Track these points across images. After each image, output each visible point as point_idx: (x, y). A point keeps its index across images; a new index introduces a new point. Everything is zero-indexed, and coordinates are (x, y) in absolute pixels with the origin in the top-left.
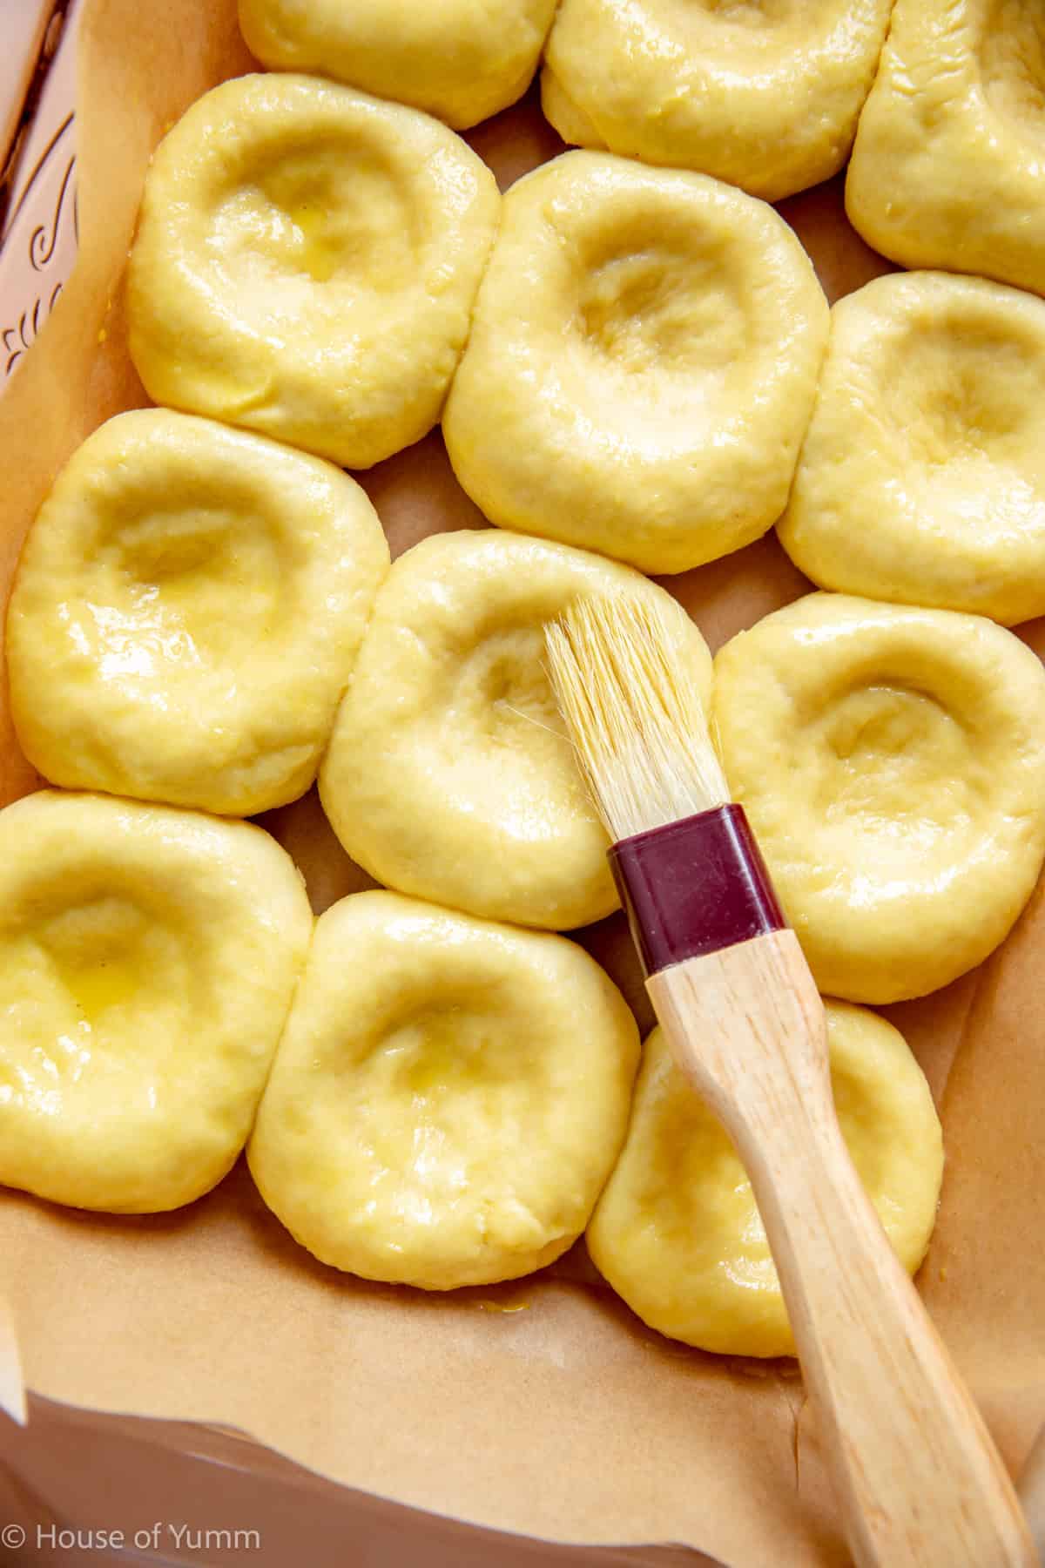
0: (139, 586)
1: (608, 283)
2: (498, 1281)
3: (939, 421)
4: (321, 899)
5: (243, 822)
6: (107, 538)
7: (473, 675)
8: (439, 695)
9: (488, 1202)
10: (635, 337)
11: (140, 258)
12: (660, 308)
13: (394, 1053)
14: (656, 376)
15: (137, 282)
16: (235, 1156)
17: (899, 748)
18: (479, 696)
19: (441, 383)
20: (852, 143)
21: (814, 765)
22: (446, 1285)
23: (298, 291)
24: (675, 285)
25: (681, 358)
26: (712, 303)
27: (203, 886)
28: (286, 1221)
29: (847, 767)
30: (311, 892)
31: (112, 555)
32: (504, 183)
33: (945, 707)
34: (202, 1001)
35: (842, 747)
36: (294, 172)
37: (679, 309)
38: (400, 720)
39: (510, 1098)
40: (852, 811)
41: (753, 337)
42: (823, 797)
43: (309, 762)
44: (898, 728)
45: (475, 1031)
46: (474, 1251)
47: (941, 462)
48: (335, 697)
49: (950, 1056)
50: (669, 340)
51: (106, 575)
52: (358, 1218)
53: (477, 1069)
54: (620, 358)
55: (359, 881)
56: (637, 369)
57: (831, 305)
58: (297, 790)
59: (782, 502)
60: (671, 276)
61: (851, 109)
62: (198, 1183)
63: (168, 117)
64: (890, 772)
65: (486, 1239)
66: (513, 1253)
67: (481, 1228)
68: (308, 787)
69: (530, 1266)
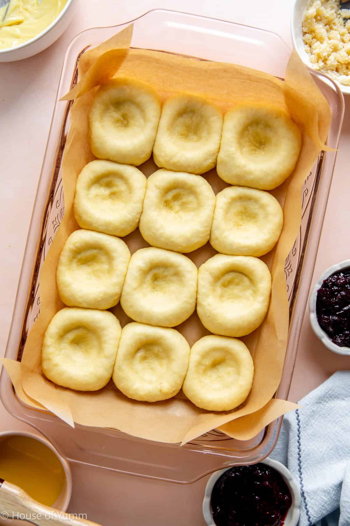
0: (81, 265)
1: (170, 196)
2: (164, 399)
3: (240, 217)
4: (123, 325)
5: (106, 311)
6: (74, 257)
7: (149, 278)
8: (142, 282)
9: (161, 383)
10: (176, 205)
11: (76, 202)
12: (181, 199)
13: (140, 354)
14: (182, 214)
15: (75, 206)
16: (110, 378)
17: (238, 284)
18: (151, 282)
19: (137, 221)
20: (216, 163)
21: (219, 290)
22: (154, 401)
23: (108, 204)
24: (183, 194)
25: (186, 209)
26: (191, 198)
27: (98, 325)
28: (121, 390)
29: (227, 289)
30: (121, 323)
31: (75, 260)
32: (147, 177)
33: (246, 275)
34: (101, 348)
35: (225, 285)
36: (105, 180)
37: (184, 200)
38: (135, 289)
39: (165, 362)
40: (228, 298)
41: (200, 205)
42: (221, 296)
43: (118, 298)
44: (237, 280)
45: (156, 349)
46: (158, 393)
47: (241, 226)
48: (122, 286)
49: (255, 346)
50: (184, 206)
51: (74, 265)
52: (135, 387)
53: (157, 356)
54: (173, 210)
55: (130, 321)
56: (177, 212)
57: (216, 195)
58: (116, 303)
59: (209, 237)
60: (183, 193)
61: (215, 157)
62: (103, 384)
63: (79, 172)
64: (236, 290)
65: (160, 391)
66: (166, 394)
67: (159, 389)
68: (118, 302)
69: (170, 396)
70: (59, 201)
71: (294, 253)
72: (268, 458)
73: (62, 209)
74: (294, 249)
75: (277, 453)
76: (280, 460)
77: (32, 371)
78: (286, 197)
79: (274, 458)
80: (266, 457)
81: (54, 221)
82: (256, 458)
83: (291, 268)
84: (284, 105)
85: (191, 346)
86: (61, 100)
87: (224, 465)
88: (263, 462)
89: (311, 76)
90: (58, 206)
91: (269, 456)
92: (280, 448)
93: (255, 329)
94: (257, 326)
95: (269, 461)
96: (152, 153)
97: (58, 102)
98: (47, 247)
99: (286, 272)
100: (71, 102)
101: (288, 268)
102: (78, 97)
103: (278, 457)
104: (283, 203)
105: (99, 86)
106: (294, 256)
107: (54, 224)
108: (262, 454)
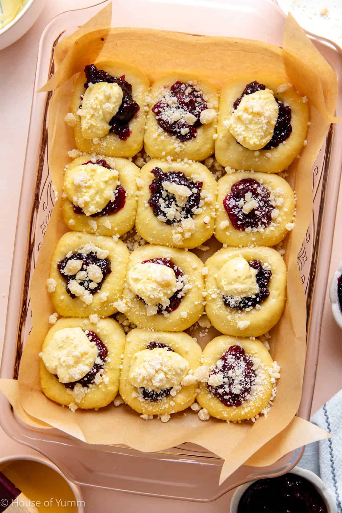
2: (179, 411)
5: (107, 318)
16: (116, 392)
19: (134, 218)
20: (215, 148)
28: (130, 405)
30: (124, 330)
32: (140, 169)
48: (122, 289)
55: (134, 326)
57: (217, 182)
69: (185, 407)
70: (46, 203)
71: (308, 240)
72: (296, 467)
73: (50, 211)
74: (308, 234)
75: (307, 461)
76: (311, 468)
77: (32, 389)
78: (295, 177)
79: (304, 466)
80: (294, 466)
81: (42, 225)
82: (284, 468)
83: (306, 256)
84: (285, 75)
85: (203, 349)
86: (38, 92)
87: (248, 478)
88: (292, 471)
89: (311, 43)
90: (46, 209)
91: (298, 464)
92: (310, 455)
93: (272, 327)
94: (274, 323)
95: (298, 471)
96: (144, 144)
97: (35, 94)
98: (36, 253)
99: (302, 261)
100: (50, 94)
101: (303, 256)
102: (57, 88)
103: (310, 465)
104: (293, 185)
105: (80, 72)
106: (308, 242)
107: (43, 229)
108: (290, 463)
